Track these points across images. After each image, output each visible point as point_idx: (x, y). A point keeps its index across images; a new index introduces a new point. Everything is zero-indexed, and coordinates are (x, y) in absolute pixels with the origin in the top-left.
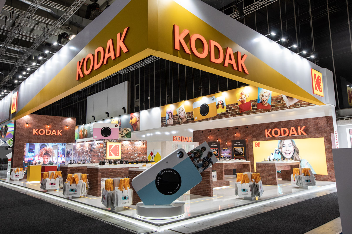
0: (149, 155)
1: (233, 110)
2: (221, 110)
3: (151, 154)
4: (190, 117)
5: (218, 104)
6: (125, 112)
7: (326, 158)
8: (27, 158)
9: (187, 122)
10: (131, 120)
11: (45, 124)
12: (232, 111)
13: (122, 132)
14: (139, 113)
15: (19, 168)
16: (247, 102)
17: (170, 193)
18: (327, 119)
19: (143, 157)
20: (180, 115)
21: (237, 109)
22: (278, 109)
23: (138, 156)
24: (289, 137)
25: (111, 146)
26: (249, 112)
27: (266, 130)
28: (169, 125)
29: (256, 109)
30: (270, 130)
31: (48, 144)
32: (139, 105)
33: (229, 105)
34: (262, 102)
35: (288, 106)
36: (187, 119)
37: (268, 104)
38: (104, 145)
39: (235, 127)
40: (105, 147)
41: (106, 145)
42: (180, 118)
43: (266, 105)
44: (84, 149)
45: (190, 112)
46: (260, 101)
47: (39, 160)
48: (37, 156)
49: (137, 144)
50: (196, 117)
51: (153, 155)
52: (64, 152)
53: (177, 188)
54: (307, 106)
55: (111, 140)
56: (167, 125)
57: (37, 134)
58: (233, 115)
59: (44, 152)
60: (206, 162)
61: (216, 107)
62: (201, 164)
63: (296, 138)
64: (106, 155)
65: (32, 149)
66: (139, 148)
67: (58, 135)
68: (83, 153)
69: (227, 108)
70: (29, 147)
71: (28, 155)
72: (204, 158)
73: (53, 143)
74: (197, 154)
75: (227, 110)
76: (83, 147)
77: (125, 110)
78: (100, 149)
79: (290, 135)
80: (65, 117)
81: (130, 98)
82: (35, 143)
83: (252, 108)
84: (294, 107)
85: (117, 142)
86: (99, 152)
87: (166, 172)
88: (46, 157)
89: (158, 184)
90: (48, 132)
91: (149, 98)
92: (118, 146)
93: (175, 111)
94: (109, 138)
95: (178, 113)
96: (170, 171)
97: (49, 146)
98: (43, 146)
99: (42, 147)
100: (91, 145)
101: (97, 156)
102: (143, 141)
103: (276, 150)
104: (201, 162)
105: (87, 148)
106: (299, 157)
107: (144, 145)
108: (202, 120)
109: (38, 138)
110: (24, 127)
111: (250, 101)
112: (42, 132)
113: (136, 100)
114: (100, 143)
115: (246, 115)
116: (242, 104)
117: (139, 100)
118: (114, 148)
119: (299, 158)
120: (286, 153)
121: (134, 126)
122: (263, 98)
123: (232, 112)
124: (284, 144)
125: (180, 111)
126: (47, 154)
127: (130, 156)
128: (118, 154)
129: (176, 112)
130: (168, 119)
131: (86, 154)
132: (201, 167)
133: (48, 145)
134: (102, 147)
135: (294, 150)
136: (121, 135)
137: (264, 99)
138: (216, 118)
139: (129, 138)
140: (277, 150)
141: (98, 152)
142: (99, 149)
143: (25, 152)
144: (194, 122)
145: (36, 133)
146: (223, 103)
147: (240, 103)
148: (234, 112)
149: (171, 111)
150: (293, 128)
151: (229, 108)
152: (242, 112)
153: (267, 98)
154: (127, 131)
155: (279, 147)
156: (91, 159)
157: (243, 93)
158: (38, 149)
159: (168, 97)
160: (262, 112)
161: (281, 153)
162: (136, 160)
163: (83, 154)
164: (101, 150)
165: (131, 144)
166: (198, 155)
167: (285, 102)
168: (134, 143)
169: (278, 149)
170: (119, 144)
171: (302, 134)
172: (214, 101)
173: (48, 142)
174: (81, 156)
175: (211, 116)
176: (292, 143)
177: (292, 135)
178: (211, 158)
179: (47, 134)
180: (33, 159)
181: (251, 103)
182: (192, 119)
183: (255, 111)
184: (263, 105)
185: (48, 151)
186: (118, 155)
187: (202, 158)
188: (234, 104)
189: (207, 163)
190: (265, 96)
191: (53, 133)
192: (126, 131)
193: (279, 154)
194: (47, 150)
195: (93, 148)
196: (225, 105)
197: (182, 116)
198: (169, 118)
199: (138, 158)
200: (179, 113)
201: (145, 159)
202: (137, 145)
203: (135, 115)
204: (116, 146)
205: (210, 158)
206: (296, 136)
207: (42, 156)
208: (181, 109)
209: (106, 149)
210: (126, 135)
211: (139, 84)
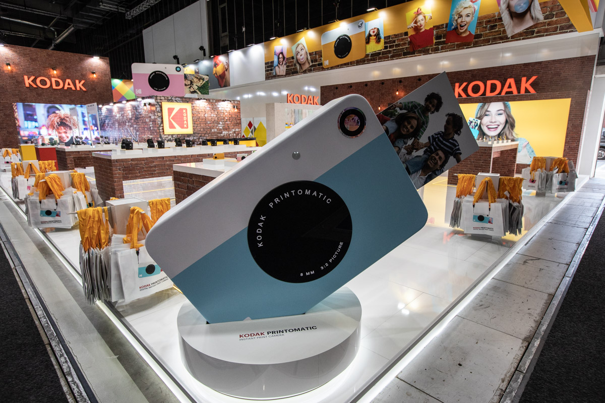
0: (247, 127)
1: (397, 45)
2: (374, 47)
3: (248, 125)
4: (316, 61)
5: (370, 35)
6: (205, 55)
7: (566, 137)
8: (24, 131)
9: (310, 71)
10: (214, 69)
11: (48, 67)
12: (395, 48)
13: (191, 82)
14: (228, 55)
15: (10, 150)
16: (426, 30)
17: (308, 274)
18: (583, 62)
19: (234, 130)
20: (299, 57)
21: (405, 43)
22: (487, 42)
23: (225, 129)
24: (501, 97)
25: (170, 110)
26: (429, 49)
27: (457, 85)
28: (279, 76)
29: (444, 43)
30: (465, 84)
31: (61, 106)
32: (227, 42)
33: (389, 36)
34: (456, 28)
35: (509, 36)
36: (311, 64)
37: (468, 33)
38: (156, 106)
39: (397, 79)
40: (158, 112)
41: (161, 107)
42: (298, 63)
43: (464, 35)
44: (126, 115)
45: (316, 52)
46: (453, 27)
47: (50, 135)
48: (45, 127)
49: (221, 106)
50: (327, 61)
51: (253, 127)
52: (96, 122)
53: (335, 256)
54: (550, 35)
55: (170, 98)
56: (276, 76)
57: (35, 86)
58: (396, 55)
59: (57, 120)
60: (437, 154)
61: (364, 41)
62: (418, 159)
63: (514, 99)
64: (163, 127)
65: (32, 115)
66: (226, 114)
67: (78, 89)
68: (124, 123)
69: (385, 43)
70: (24, 110)
71: (26, 126)
72: (433, 139)
73: (71, 104)
74: (409, 123)
75: (385, 47)
76: (123, 113)
77: (204, 50)
78: (151, 115)
79: (503, 94)
80: (86, 55)
81: (212, 31)
82: (34, 104)
83: (435, 41)
84: (521, 38)
85: (183, 101)
86: (150, 121)
87: (291, 194)
88: (62, 129)
89: (260, 245)
90: (57, 84)
91: (244, 29)
92: (186, 109)
93: (290, 50)
94: (166, 93)
95: (294, 54)
96: (308, 192)
97: (65, 110)
98: (53, 110)
99: (50, 111)
100: (135, 108)
101: (147, 128)
102: (232, 102)
103: (472, 122)
104: (421, 152)
105: (130, 114)
106: (514, 135)
107: (234, 108)
108: (338, 67)
109: (39, 95)
110: (4, 72)
111: (432, 27)
112: (43, 82)
113: (223, 35)
114: (150, 104)
115: (422, 56)
116: (417, 33)
117: (227, 33)
118: (177, 112)
119: (512, 135)
120: (489, 127)
121: (220, 79)
122: (459, 21)
123: (395, 50)
124: (488, 110)
125: (299, 49)
126: (63, 123)
127: (211, 129)
128: (187, 124)
129: (292, 52)
130: (278, 65)
131: (130, 124)
132: (416, 171)
133: (63, 109)
134: (154, 112)
135: (507, 122)
136: (190, 88)
137: (462, 22)
138: (364, 61)
139: (206, 94)
140: (474, 121)
141: (147, 120)
142: (149, 115)
143: (17, 120)
144: (323, 69)
145: (31, 83)
146: (379, 32)
147: (411, 33)
148: (398, 49)
149: (282, 50)
150: (511, 81)
151: (390, 42)
152: (414, 50)
153: (468, 19)
154: (201, 81)
155: (478, 116)
156: (138, 133)
157: (420, 12)
158: (44, 115)
159: (276, 25)
160: (454, 50)
161: (480, 126)
162: (222, 135)
163: (126, 125)
164: (153, 117)
165: (211, 106)
166: (412, 127)
167: (506, 28)
168: (216, 104)
169: (476, 119)
170: (188, 106)
171: (527, 91)
172: (363, 30)
173: (61, 103)
174: (122, 129)
175: (354, 59)
176: (503, 109)
177: (507, 93)
178: (456, 137)
179: (54, 87)
180: (37, 133)
181: (435, 32)
182: (319, 65)
183: (440, 47)
184: (459, 34)
185: (64, 119)
186: (187, 126)
187: (424, 139)
188: (401, 34)
189: (440, 158)
190: (464, 17)
191: (66, 86)
192: (199, 80)
193: (477, 128)
194: (63, 117)
195: (139, 113)
196: (382, 36)
197: (302, 59)
198: (279, 63)
199: (225, 133)
200: (297, 55)
201: (238, 134)
202: (223, 109)
203: (222, 59)
204: (181, 110)
205: (452, 138)
206: (514, 96)
207: (54, 128)
208: (300, 46)
209: (162, 115)
210: (200, 88)
211: (225, 4)
